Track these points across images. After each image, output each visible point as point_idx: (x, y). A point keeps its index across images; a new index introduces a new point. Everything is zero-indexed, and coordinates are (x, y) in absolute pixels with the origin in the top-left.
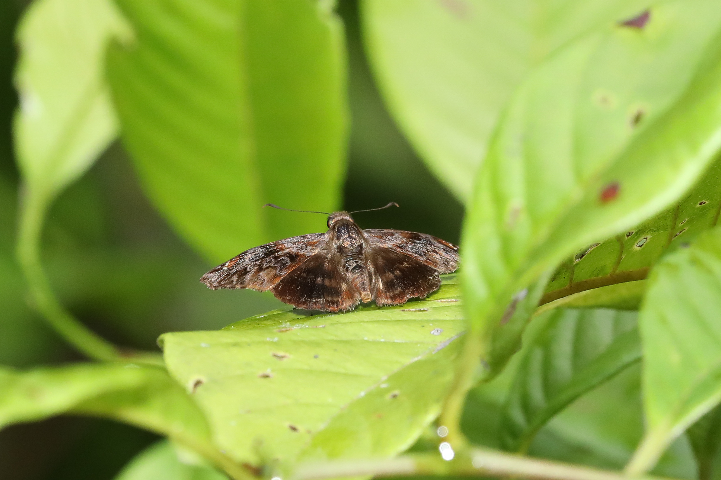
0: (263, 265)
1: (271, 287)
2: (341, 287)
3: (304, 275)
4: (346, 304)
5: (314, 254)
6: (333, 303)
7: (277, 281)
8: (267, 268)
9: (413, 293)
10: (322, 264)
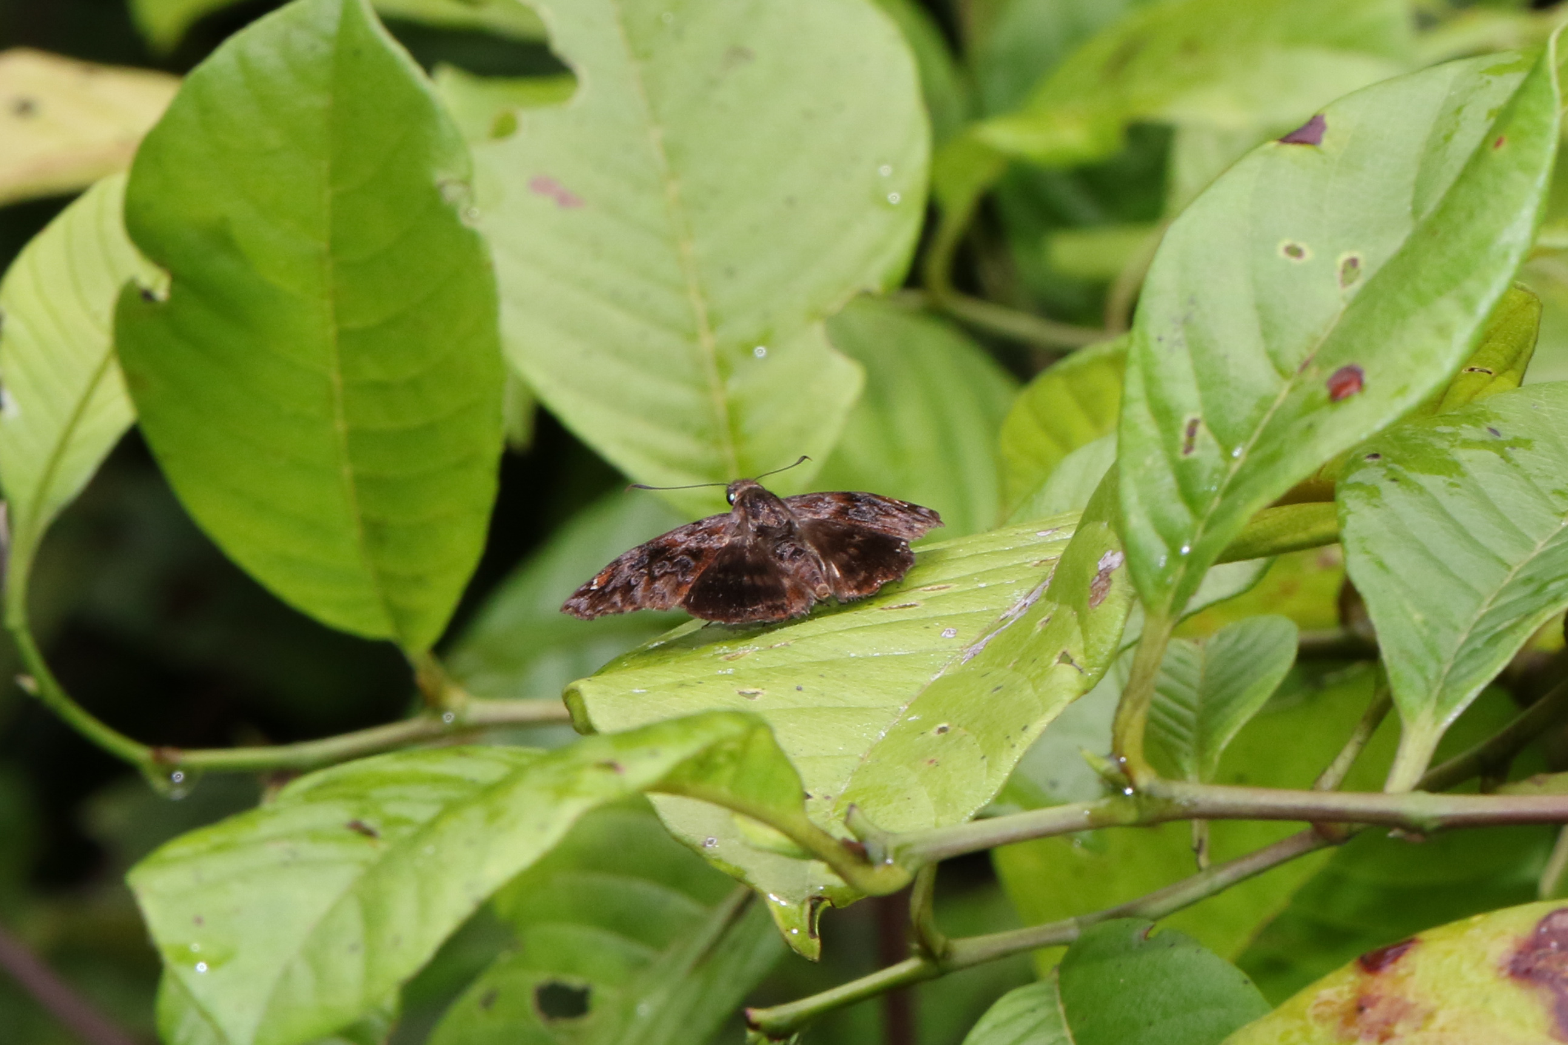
0: (654, 572)
1: (678, 601)
2: (781, 584)
3: (720, 576)
4: (797, 607)
5: (724, 545)
6: (777, 608)
7: (685, 591)
8: (663, 575)
9: (885, 576)
10: (743, 557)
